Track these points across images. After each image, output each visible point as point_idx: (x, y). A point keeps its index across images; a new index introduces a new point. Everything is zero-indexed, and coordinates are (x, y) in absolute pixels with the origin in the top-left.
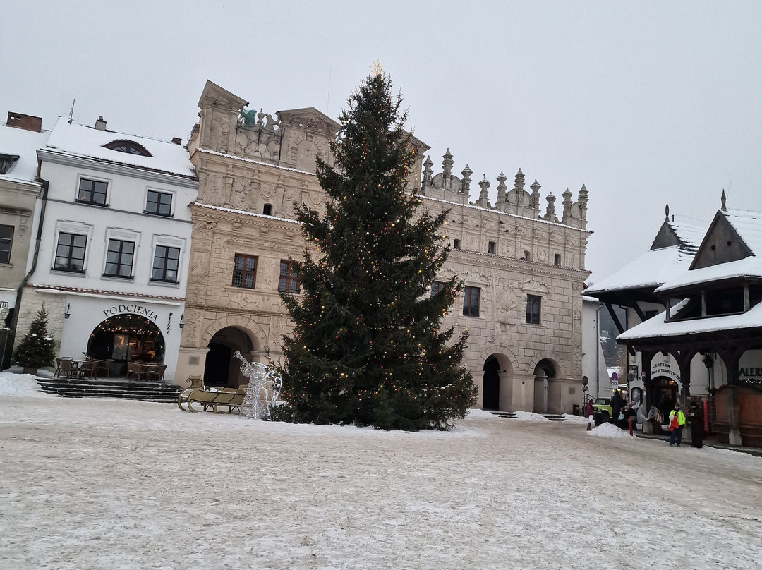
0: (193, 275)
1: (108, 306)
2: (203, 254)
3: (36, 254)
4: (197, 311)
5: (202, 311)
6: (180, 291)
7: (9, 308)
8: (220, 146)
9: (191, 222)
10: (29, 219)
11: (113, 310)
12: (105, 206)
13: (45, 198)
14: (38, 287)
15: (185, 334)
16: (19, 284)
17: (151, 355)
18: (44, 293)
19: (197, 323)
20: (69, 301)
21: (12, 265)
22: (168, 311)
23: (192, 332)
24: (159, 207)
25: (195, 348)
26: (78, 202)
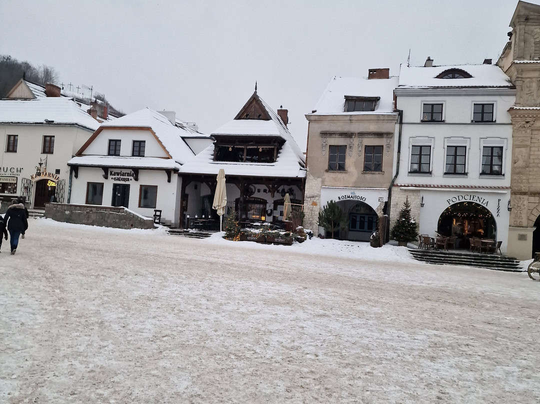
0: (515, 168)
1: (450, 197)
2: (523, 150)
3: (398, 163)
4: (522, 197)
5: (526, 197)
6: (506, 181)
7: (384, 201)
8: (533, 55)
9: (511, 124)
10: (391, 139)
11: (454, 200)
12: (442, 122)
13: (401, 123)
14: (401, 186)
15: (513, 215)
16: (389, 185)
17: (480, 232)
18: (405, 190)
19: (522, 207)
20: (422, 194)
21: (384, 172)
22: (496, 198)
23: (519, 214)
24: (483, 115)
25: (523, 227)
26: (423, 122)
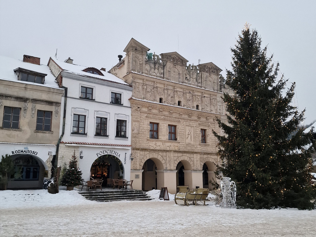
0: (133, 134)
1: (98, 151)
2: (137, 123)
3: (64, 125)
4: (137, 151)
5: (139, 151)
6: (128, 142)
7: (53, 155)
8: (139, 70)
9: (131, 108)
10: (59, 107)
11: (101, 153)
12: (93, 100)
13: (66, 96)
14: (66, 143)
15: (133, 163)
16: (56, 142)
18: (69, 146)
19: (137, 158)
20: (80, 150)
21: (53, 132)
22: (124, 152)
23: (135, 162)
24: (116, 100)
25: (137, 170)
26: (81, 98)
